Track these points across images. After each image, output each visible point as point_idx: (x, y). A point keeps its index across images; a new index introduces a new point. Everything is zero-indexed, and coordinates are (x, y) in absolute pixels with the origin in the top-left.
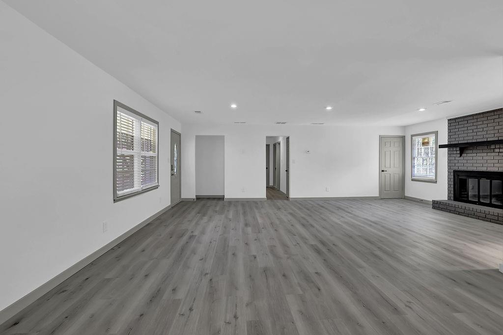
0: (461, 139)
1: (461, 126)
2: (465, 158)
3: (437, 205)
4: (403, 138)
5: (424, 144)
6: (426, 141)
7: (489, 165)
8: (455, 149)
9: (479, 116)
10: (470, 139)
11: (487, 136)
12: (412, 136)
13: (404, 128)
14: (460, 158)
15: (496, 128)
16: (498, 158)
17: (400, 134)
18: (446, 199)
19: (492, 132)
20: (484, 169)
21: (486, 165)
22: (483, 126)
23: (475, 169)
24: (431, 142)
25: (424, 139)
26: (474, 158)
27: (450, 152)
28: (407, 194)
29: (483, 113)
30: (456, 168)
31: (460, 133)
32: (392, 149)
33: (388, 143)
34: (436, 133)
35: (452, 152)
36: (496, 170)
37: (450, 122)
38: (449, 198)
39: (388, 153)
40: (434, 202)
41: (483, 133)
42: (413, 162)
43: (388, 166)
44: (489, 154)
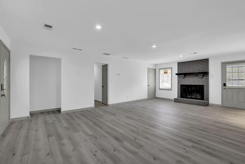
0: (183, 71)
1: (183, 66)
2: (186, 79)
3: (177, 100)
4: (155, 70)
5: (165, 73)
6: (166, 71)
7: (195, 82)
8: (182, 75)
9: (187, 63)
10: (187, 72)
11: (195, 71)
13: (156, 65)
14: (183, 80)
15: (198, 67)
16: (199, 79)
17: (154, 68)
18: (177, 97)
19: (196, 69)
20: (193, 84)
22: (193, 66)
23: (189, 84)
25: (165, 71)
26: (189, 79)
28: (156, 96)
29: (193, 61)
30: (181, 84)
31: (183, 69)
32: (152, 75)
33: (150, 72)
34: (171, 68)
35: (179, 77)
36: (198, 84)
37: (178, 64)
38: (178, 97)
39: (150, 77)
40: (175, 99)
41: (193, 69)
42: (160, 81)
43: (150, 83)
44: (195, 78)
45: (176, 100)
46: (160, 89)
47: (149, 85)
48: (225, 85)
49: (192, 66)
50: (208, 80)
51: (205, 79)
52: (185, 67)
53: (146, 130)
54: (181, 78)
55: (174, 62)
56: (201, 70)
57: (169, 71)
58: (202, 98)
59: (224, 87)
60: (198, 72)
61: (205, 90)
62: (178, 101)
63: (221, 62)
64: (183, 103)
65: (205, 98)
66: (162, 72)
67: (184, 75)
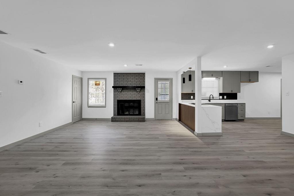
0: (120, 84)
1: (120, 78)
2: (123, 94)
3: (115, 120)
4: (82, 79)
5: (96, 84)
6: (98, 83)
8: (119, 89)
9: (124, 74)
11: (132, 84)
12: (88, 79)
13: (82, 72)
14: (120, 94)
16: (136, 94)
17: (80, 76)
19: (134, 82)
20: (131, 99)
21: (132, 97)
23: (127, 99)
24: (101, 84)
25: (96, 82)
26: (127, 94)
27: (115, 90)
29: (130, 73)
30: (118, 99)
31: (120, 81)
32: (77, 86)
33: (76, 82)
34: (105, 79)
35: (116, 90)
36: (135, 99)
37: (115, 74)
38: (114, 115)
39: (76, 89)
40: (112, 118)
41: (131, 82)
42: (89, 95)
43: (76, 99)
44: (133, 92)
45: (113, 120)
46: (88, 107)
47: (74, 102)
48: (157, 99)
49: (130, 79)
50: (144, 94)
51: (142, 94)
52: (122, 79)
53: (123, 172)
54: (117, 92)
55: (109, 72)
56: (138, 84)
57: (102, 82)
58: (140, 114)
59: (156, 101)
60: (136, 86)
61: (141, 105)
62: (117, 120)
63: (155, 78)
64: (122, 121)
65: (142, 113)
66: (92, 82)
67: (121, 89)
